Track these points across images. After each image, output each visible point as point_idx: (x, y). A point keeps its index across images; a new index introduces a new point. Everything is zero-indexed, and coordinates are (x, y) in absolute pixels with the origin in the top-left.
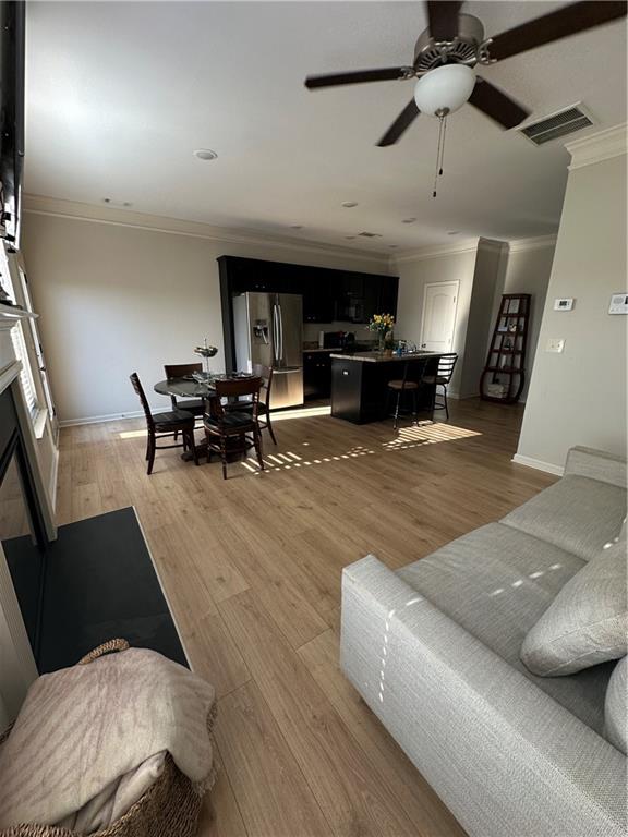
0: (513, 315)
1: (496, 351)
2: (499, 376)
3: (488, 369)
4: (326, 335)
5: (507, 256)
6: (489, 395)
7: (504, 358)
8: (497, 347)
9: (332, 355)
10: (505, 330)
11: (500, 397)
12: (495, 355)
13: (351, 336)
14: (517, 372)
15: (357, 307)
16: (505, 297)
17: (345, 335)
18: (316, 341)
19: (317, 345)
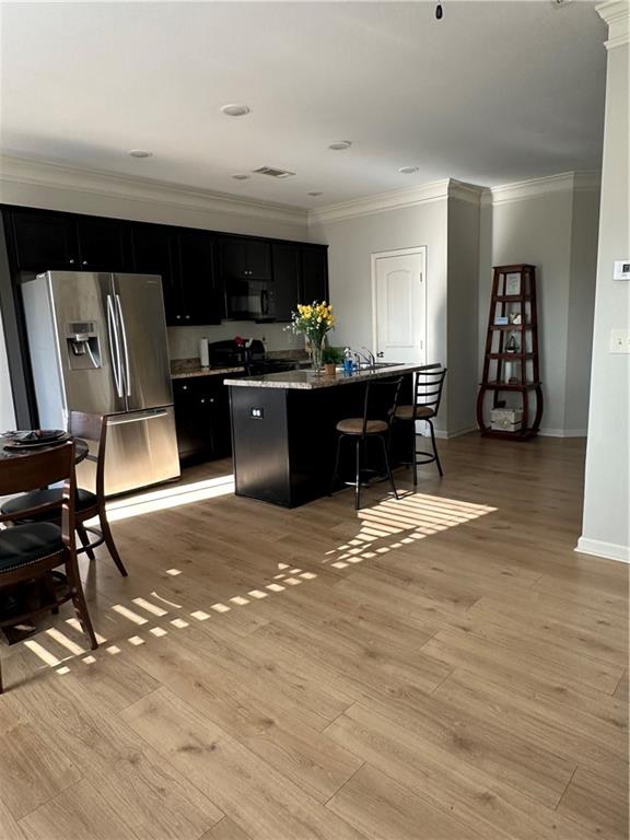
0: (512, 299)
1: (494, 357)
2: (504, 396)
3: (486, 386)
4: (211, 346)
5: (490, 207)
6: (494, 427)
7: (508, 366)
8: (495, 349)
9: (227, 382)
10: (504, 321)
11: (512, 429)
12: (494, 364)
13: (258, 346)
14: (531, 387)
15: (264, 293)
16: (498, 270)
17: (248, 345)
18: (195, 356)
19: (197, 364)
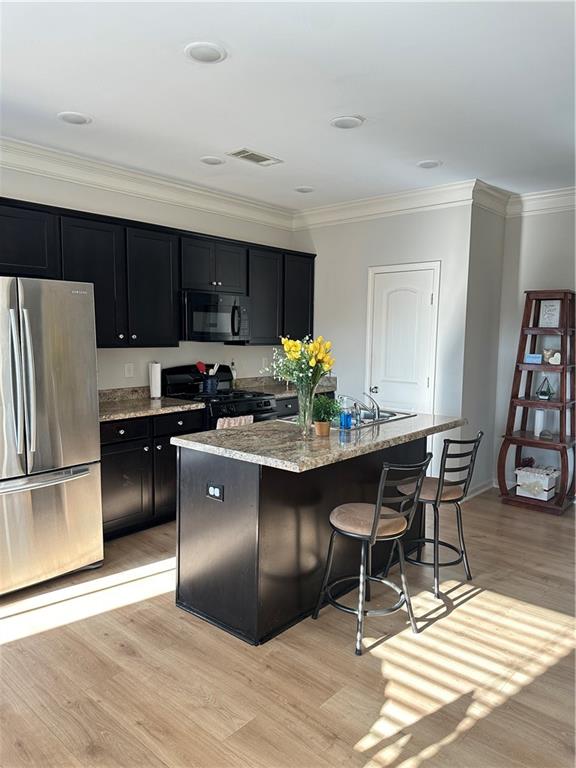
6: (520, 492)
7: (539, 415)
8: (522, 393)
10: (536, 359)
11: (544, 497)
12: (518, 410)
15: (235, 309)
16: (531, 295)
17: (212, 372)
18: (143, 384)
19: (145, 395)
